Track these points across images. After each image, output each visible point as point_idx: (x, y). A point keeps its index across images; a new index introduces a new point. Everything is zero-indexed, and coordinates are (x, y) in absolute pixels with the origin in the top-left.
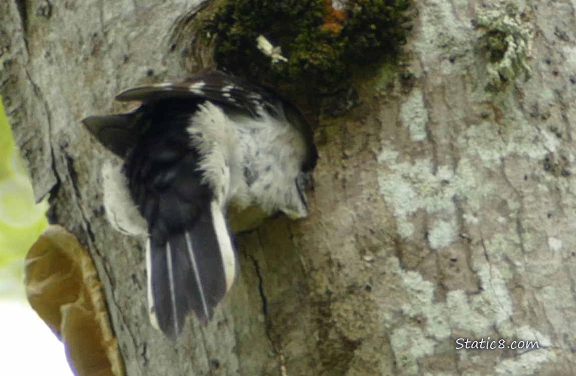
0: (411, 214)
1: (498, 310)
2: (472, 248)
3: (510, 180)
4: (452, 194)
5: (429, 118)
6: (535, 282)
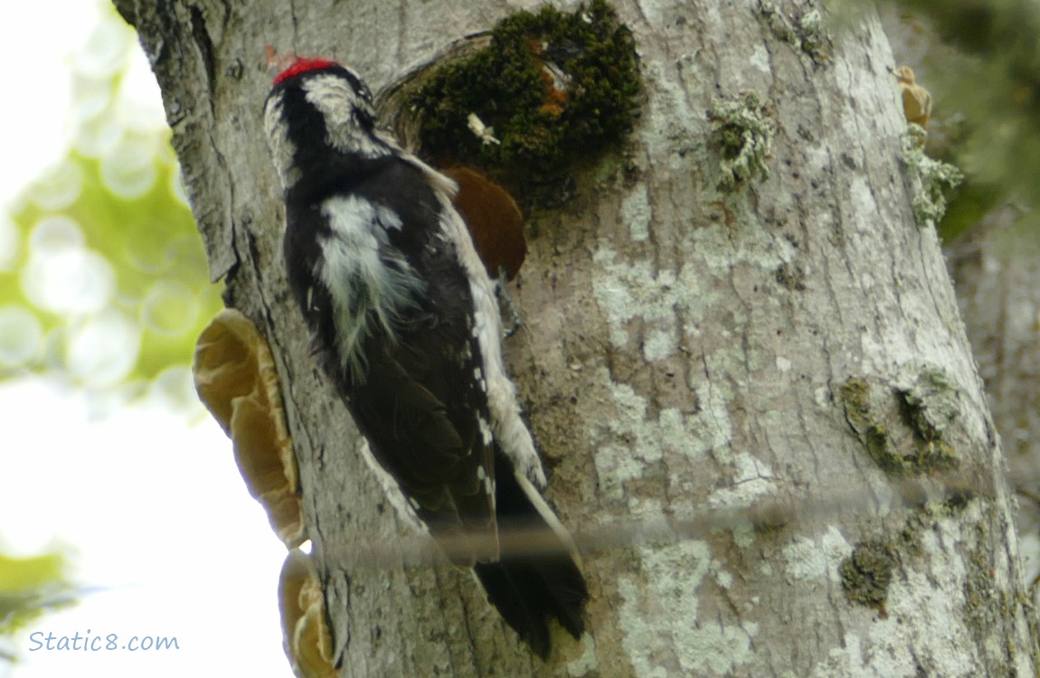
0: (626, 321)
1: (716, 433)
2: (691, 363)
3: (738, 291)
4: (673, 302)
5: (653, 216)
6: (758, 405)
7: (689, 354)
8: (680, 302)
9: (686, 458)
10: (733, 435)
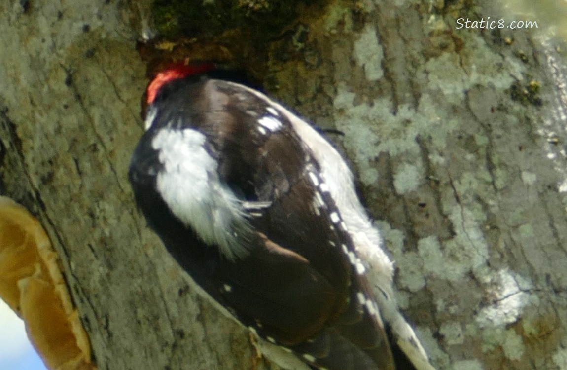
0: (373, 159)
1: (474, 254)
2: (441, 190)
3: (476, 114)
4: (415, 134)
5: (385, 55)
6: (510, 222)
7: (437, 182)
8: (422, 134)
9: (449, 283)
10: (490, 254)
